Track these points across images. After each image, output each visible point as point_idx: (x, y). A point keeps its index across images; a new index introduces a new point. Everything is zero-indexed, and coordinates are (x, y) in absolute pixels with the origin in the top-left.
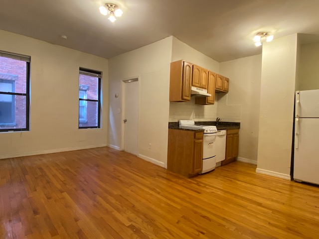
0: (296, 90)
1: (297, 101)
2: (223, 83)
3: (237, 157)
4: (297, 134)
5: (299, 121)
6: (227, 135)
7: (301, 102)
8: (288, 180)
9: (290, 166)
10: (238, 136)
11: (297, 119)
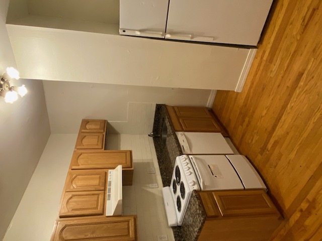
0: (118, 34)
1: (138, 33)
2: (91, 133)
3: (207, 108)
4: (192, 38)
5: (171, 33)
6: (183, 130)
7: (139, 29)
8: (257, 52)
9: (237, 49)
10: (178, 107)
11: (168, 36)
